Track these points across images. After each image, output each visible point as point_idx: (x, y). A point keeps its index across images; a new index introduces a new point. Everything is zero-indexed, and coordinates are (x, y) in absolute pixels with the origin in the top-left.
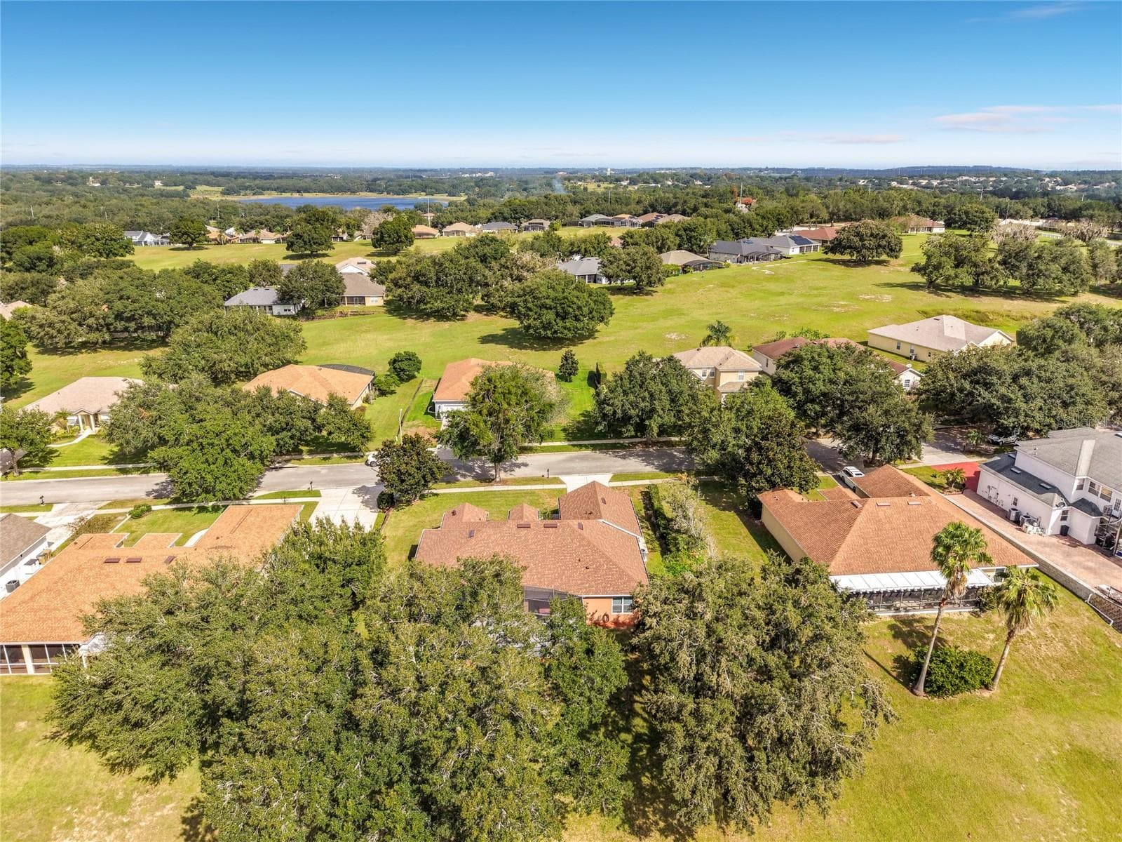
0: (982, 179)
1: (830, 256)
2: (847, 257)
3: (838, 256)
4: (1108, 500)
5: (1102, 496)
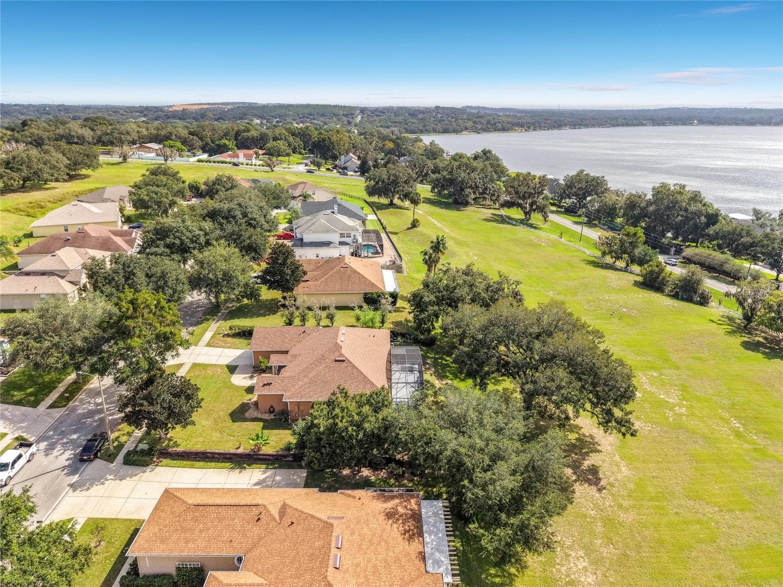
4: (350, 237)
5: (347, 237)
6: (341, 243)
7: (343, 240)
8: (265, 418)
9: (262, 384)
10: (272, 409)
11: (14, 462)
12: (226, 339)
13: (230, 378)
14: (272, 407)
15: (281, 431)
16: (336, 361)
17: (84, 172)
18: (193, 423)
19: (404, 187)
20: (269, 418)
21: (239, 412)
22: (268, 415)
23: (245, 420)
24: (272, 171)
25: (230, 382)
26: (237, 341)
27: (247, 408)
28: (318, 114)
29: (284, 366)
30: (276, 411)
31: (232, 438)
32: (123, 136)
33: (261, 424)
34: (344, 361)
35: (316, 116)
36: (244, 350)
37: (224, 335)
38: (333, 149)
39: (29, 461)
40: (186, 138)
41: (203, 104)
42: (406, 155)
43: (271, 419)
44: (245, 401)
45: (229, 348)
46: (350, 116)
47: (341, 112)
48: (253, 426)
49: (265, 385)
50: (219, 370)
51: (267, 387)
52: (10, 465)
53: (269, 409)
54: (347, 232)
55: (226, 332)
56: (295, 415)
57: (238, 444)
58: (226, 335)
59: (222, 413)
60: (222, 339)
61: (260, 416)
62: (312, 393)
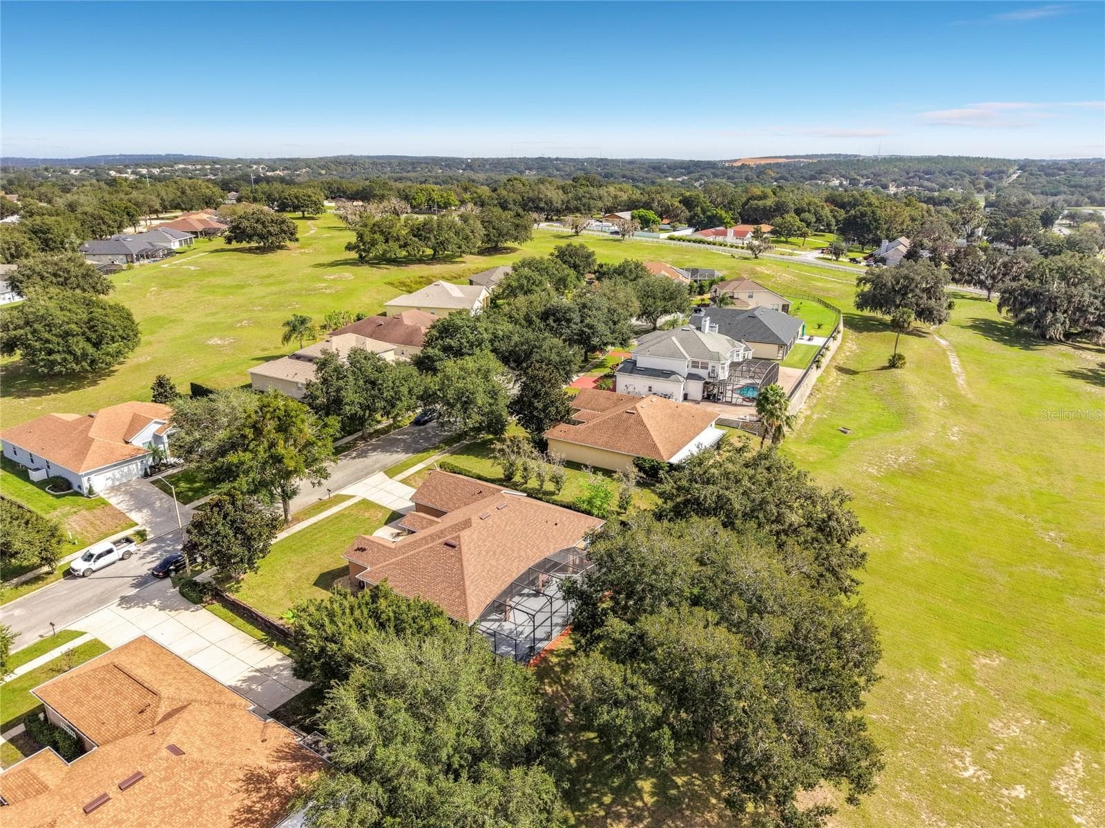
0: (198, 167)
1: (235, 245)
2: (254, 244)
3: (244, 245)
4: (707, 368)
5: (702, 368)
6: (691, 376)
7: (695, 371)
10: (362, 584)
11: (100, 556)
13: (377, 529)
16: (445, 544)
17: (509, 244)
19: (921, 298)
21: (333, 575)
24: (756, 258)
25: (372, 533)
28: (941, 171)
32: (592, 202)
34: (454, 547)
35: (937, 174)
38: (877, 228)
39: (122, 559)
40: (668, 206)
41: (780, 157)
42: (1029, 243)
46: (996, 176)
47: (982, 169)
49: (358, 549)
51: (359, 553)
52: (94, 557)
54: (704, 361)
55: (437, 470)
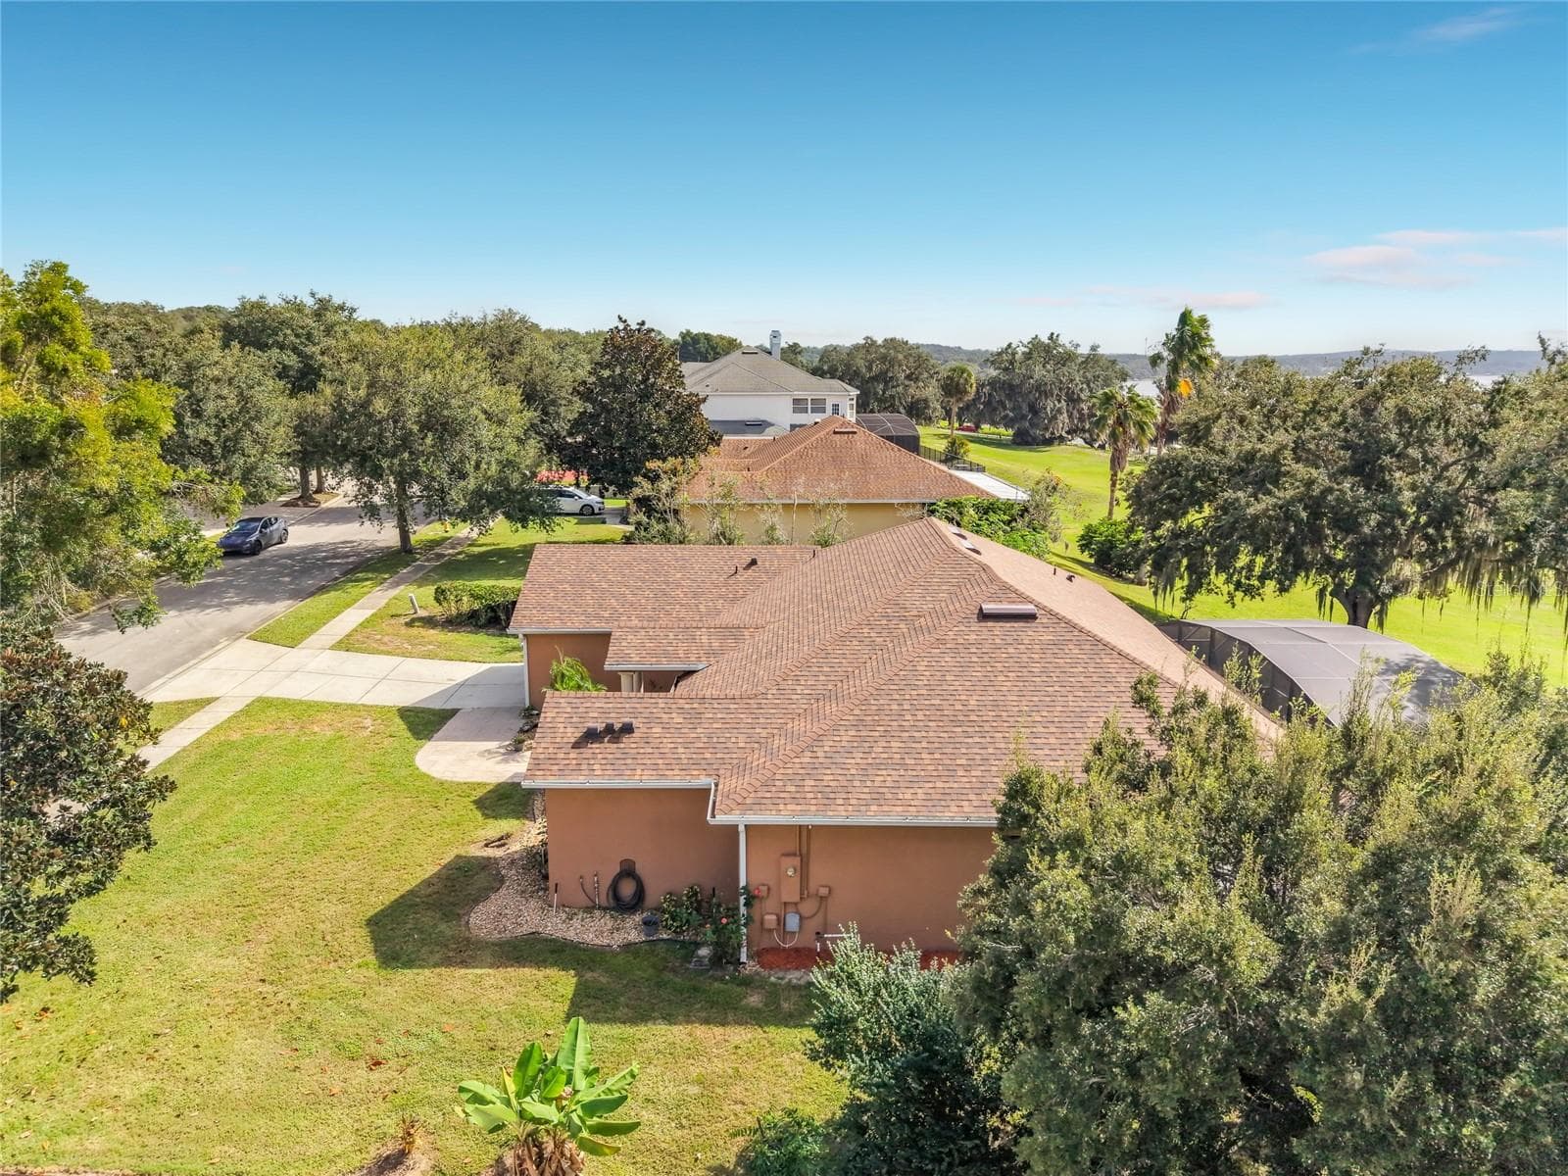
4: (824, 410)
5: (814, 410)
6: (798, 427)
7: (800, 419)
8: (590, 938)
9: (573, 734)
10: (627, 889)
12: (414, 631)
13: (411, 754)
14: (628, 871)
15: (700, 1031)
16: (984, 616)
18: (80, 962)
20: (617, 940)
21: (429, 906)
22: (606, 922)
23: (463, 952)
25: (411, 765)
26: (463, 639)
27: (481, 880)
29: (688, 673)
30: (654, 895)
31: (360, 1074)
33: (565, 982)
34: (1031, 617)
36: (485, 667)
37: (413, 621)
43: (627, 947)
44: (476, 851)
45: (424, 657)
48: (510, 994)
49: (591, 736)
50: (368, 722)
51: (603, 749)
53: (614, 887)
54: (814, 395)
55: (422, 613)
56: (781, 922)
57: (392, 1126)
58: (421, 619)
59: (330, 909)
60: (404, 630)
61: (556, 926)
62: (885, 778)
